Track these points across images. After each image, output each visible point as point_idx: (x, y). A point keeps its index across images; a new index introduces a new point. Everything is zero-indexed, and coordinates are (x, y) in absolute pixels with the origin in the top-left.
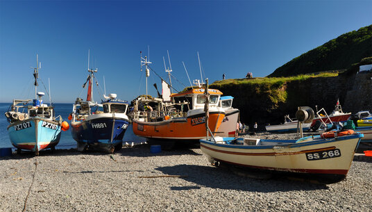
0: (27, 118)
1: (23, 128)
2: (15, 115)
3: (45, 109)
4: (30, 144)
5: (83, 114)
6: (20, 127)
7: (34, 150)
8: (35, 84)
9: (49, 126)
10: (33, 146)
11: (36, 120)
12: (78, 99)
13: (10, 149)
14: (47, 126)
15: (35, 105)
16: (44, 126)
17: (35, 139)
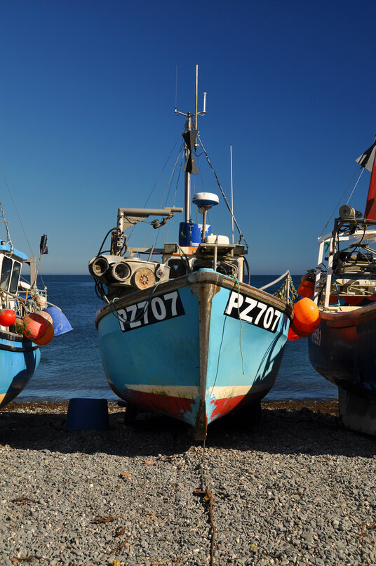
0: (165, 278)
1: (152, 320)
2: (123, 269)
3: (224, 251)
4: (174, 391)
5: (354, 277)
6: (139, 316)
7: (190, 418)
8: (189, 169)
9: (254, 313)
10: (185, 403)
11: (204, 283)
12: (345, 210)
13: (103, 403)
14: (243, 315)
15: (184, 242)
16: (235, 314)
17: (196, 372)
